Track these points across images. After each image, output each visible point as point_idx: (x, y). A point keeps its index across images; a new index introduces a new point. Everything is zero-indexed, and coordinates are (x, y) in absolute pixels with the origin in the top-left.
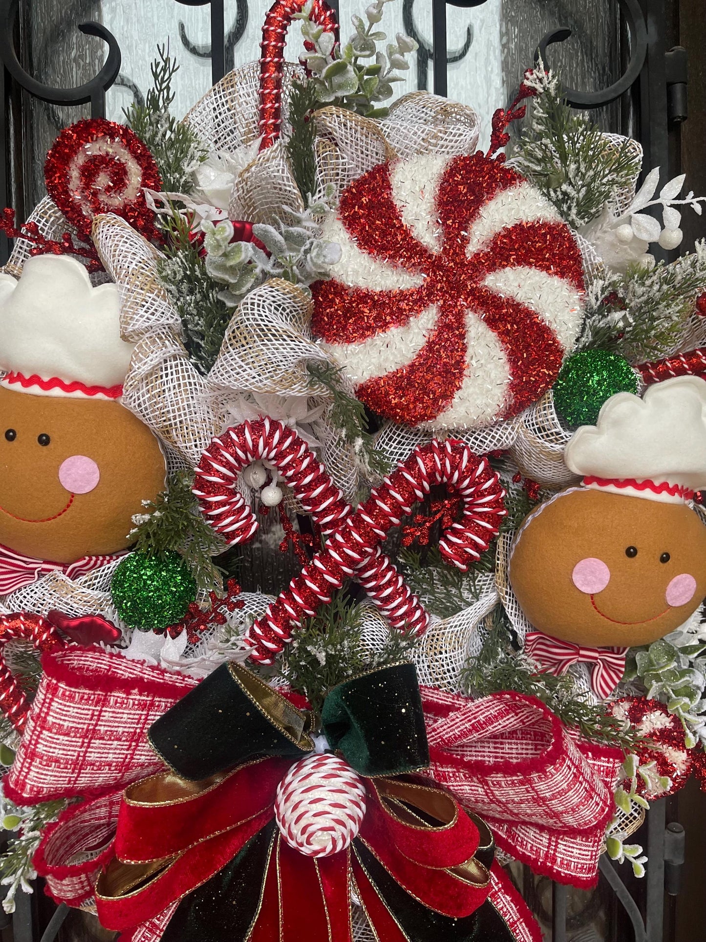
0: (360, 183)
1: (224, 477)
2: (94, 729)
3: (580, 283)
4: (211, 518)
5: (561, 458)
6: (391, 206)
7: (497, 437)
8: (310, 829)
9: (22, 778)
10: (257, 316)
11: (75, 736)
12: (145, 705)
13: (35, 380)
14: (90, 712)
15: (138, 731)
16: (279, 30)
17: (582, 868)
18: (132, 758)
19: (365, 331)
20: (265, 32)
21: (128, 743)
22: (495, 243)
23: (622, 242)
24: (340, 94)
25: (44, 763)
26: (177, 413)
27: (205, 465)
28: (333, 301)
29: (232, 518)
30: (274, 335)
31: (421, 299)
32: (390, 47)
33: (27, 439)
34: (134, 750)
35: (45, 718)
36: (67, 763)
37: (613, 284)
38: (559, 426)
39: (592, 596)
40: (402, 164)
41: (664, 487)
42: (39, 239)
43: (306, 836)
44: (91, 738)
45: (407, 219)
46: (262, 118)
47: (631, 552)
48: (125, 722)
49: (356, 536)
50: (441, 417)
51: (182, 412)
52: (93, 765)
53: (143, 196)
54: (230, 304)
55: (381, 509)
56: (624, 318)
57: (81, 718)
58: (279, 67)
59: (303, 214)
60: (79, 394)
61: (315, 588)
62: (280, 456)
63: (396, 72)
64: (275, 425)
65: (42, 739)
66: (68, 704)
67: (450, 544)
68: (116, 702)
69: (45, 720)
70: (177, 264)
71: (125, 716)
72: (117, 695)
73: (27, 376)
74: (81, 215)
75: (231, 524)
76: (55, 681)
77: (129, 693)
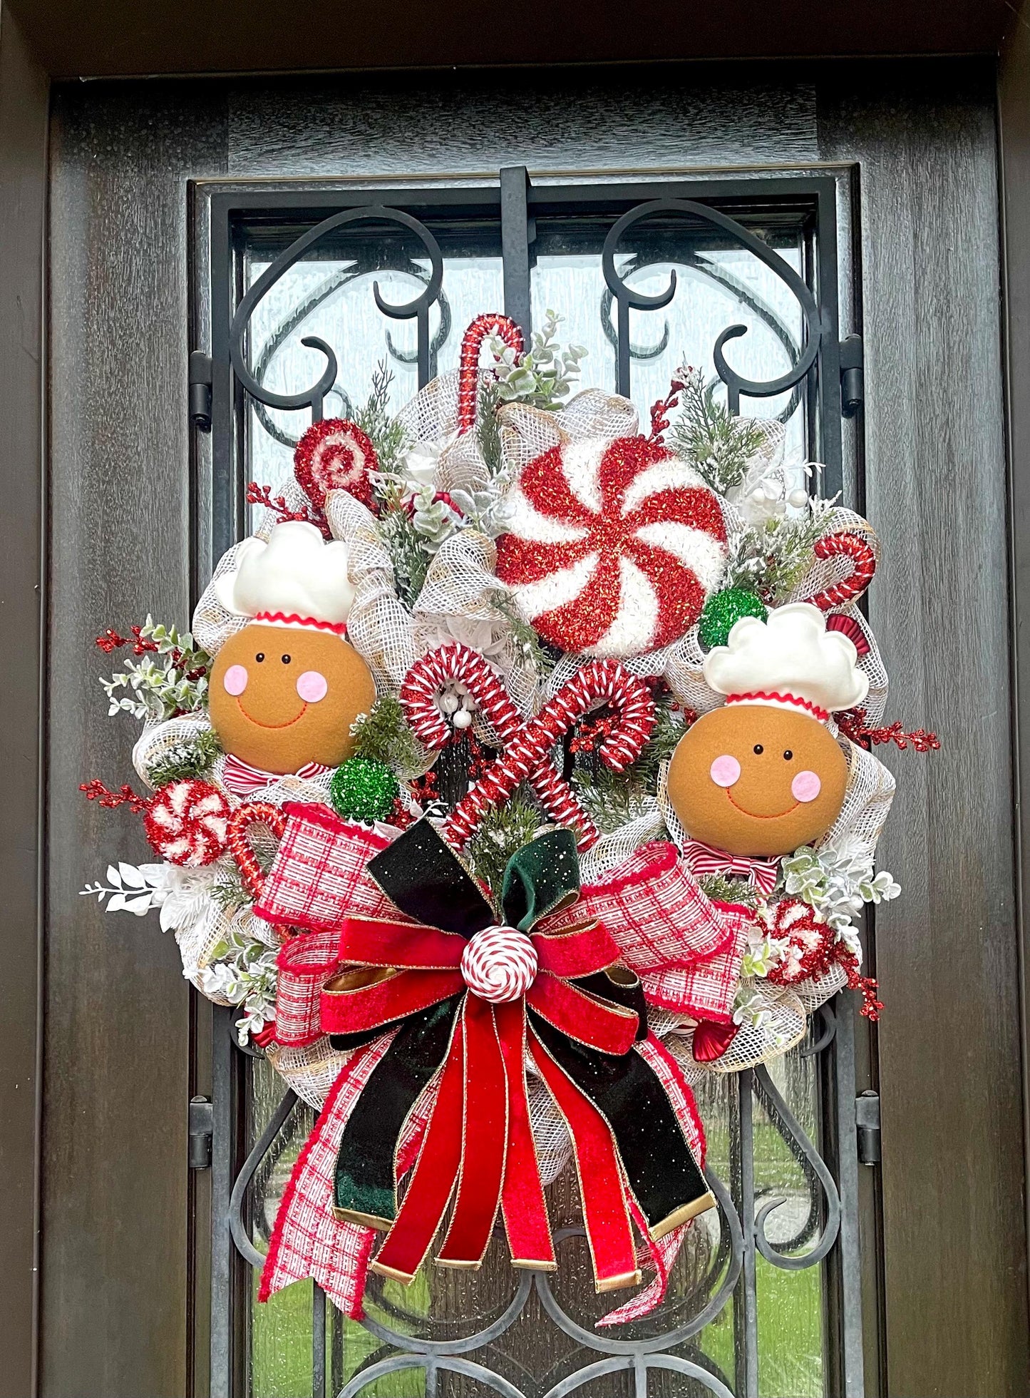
0: (538, 462)
1: (425, 687)
2: (325, 863)
3: (721, 536)
4: (412, 722)
5: (702, 678)
6: (562, 478)
7: (650, 662)
9: (270, 899)
11: (311, 866)
12: (361, 850)
13: (280, 616)
14: (323, 848)
15: (356, 872)
16: (475, 345)
17: (713, 1003)
18: (351, 897)
19: (538, 574)
20: (464, 346)
21: (348, 882)
22: (646, 504)
23: (757, 502)
24: (522, 393)
25: (289, 886)
26: (388, 640)
27: (409, 678)
28: (513, 552)
29: (429, 723)
30: (465, 570)
31: (584, 549)
32: (565, 354)
33: (273, 658)
34: (352, 889)
36: (305, 888)
37: (749, 537)
38: (699, 648)
39: (728, 788)
40: (571, 446)
41: (788, 697)
42: (285, 511)
44: (323, 870)
45: (574, 486)
46: (460, 414)
47: (758, 750)
48: (348, 863)
49: (529, 736)
50: (600, 643)
51: (392, 640)
52: (323, 894)
53: (365, 475)
54: (431, 552)
55: (550, 715)
56: (758, 562)
57: (317, 851)
58: (475, 374)
59: (490, 484)
60: (311, 627)
61: (496, 780)
62: (469, 672)
63: (571, 375)
64: (464, 649)
65: (288, 866)
66: (308, 838)
67: (608, 746)
68: (341, 844)
69: (290, 850)
70: (391, 523)
71: (348, 857)
72: (342, 838)
73: (273, 613)
74: (318, 490)
75: (429, 727)
76: (298, 820)
77: (351, 838)
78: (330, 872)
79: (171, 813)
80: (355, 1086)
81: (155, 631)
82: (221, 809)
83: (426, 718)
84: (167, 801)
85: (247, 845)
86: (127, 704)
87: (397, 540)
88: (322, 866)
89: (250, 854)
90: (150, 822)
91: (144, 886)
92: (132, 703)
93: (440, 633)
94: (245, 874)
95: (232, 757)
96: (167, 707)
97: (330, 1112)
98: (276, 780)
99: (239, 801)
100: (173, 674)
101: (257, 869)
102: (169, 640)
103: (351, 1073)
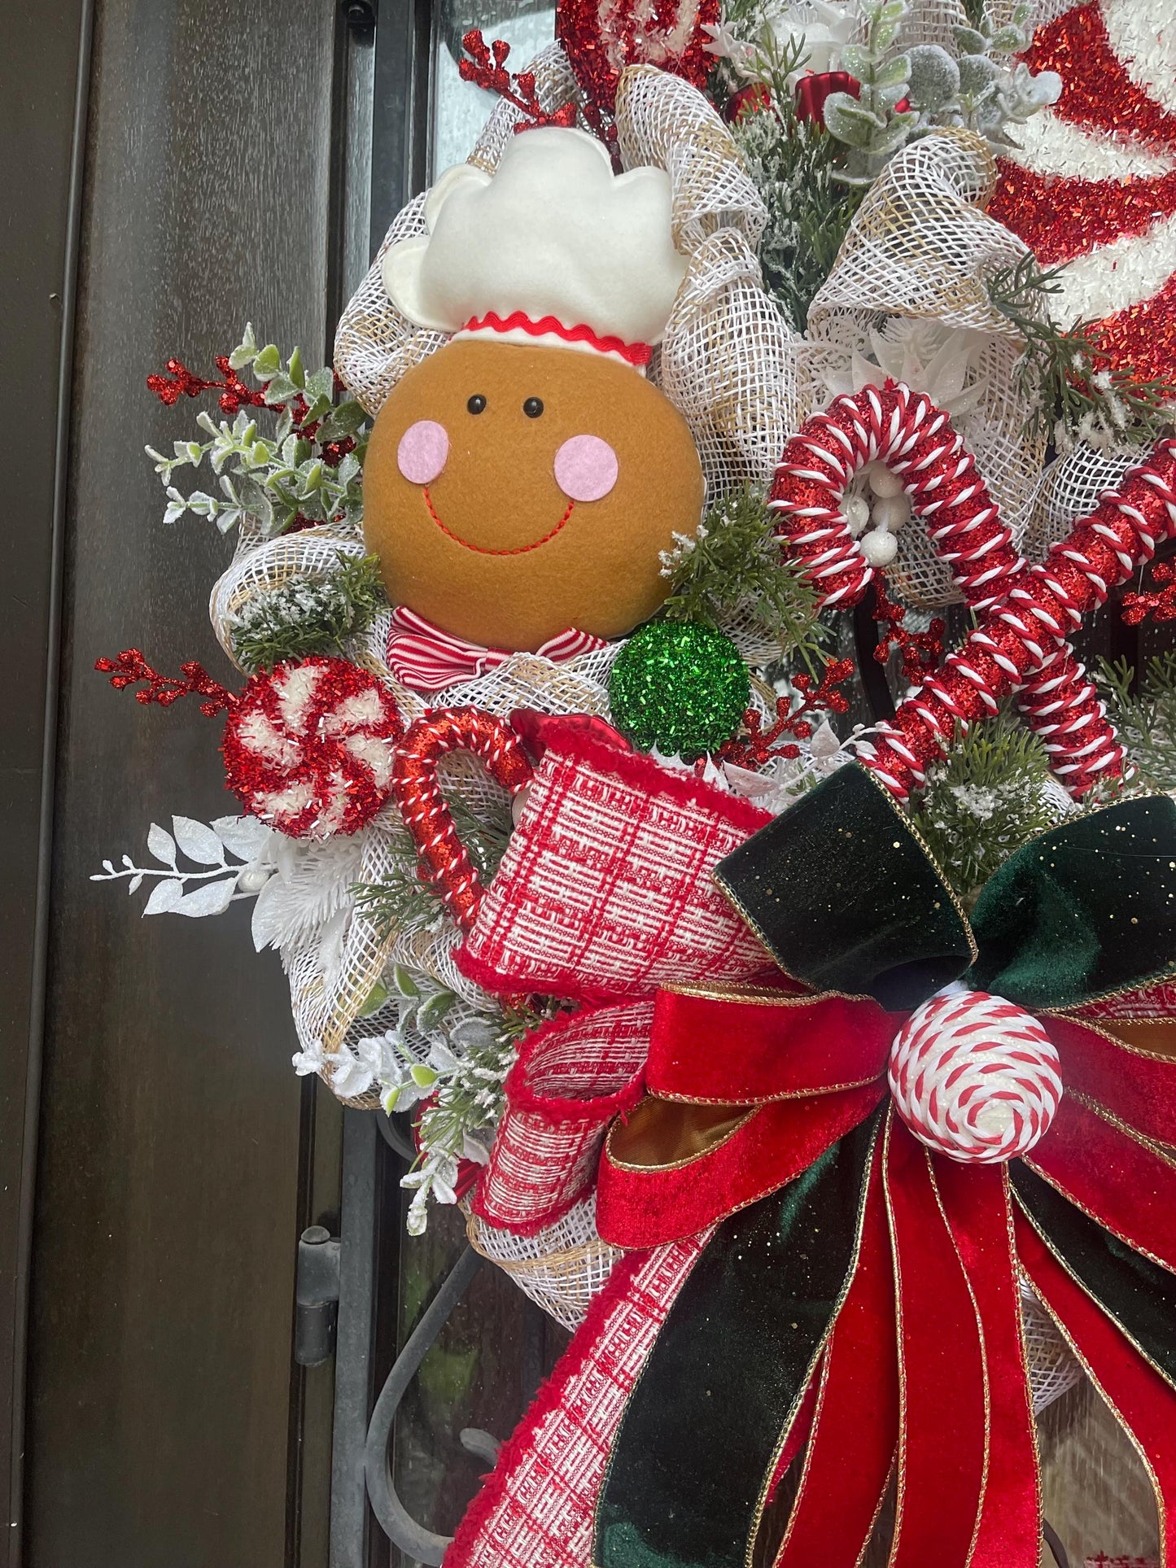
1: (830, 473)
2: (623, 860)
4: (797, 549)
6: (1110, 57)
8: (977, 1096)
9: (496, 938)
10: (919, 181)
11: (593, 867)
12: (703, 831)
13: (519, 319)
14: (621, 826)
15: (688, 880)
18: (671, 932)
19: (1074, 243)
21: (669, 901)
25: (539, 911)
26: (749, 375)
27: (796, 453)
29: (836, 551)
30: (947, 212)
33: (504, 410)
34: (676, 916)
35: (549, 827)
36: (574, 916)
42: (532, 105)
43: (966, 1109)
44: (617, 877)
45: (1138, 74)
48: (671, 859)
49: (1053, 586)
52: (612, 929)
53: (700, 34)
54: (857, 182)
57: (606, 834)
60: (584, 346)
61: (975, 677)
64: (917, 396)
65: (541, 866)
66: (589, 804)
68: (661, 817)
69: (548, 831)
70: (767, 123)
71: (672, 846)
72: (663, 804)
73: (504, 316)
74: (605, 62)
75: (834, 561)
76: (569, 763)
77: (682, 805)
78: (632, 881)
79: (278, 728)
80: (642, 1309)
81: (257, 358)
82: (381, 718)
83: (828, 542)
84: (271, 705)
85: (436, 801)
86: (202, 503)
87: (774, 163)
88: (616, 868)
89: (442, 821)
90: (234, 748)
91: (222, 862)
92: (211, 501)
93: (858, 364)
94: (430, 861)
95: (405, 611)
96: (280, 512)
97: (587, 1356)
98: (496, 663)
99: (421, 704)
100: (291, 444)
101: (456, 853)
102: (286, 377)
103: (636, 1280)
